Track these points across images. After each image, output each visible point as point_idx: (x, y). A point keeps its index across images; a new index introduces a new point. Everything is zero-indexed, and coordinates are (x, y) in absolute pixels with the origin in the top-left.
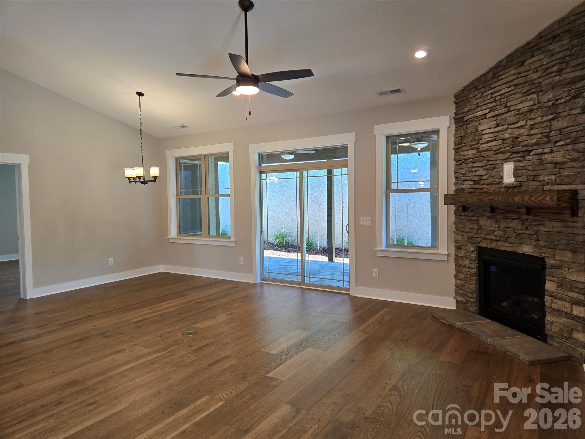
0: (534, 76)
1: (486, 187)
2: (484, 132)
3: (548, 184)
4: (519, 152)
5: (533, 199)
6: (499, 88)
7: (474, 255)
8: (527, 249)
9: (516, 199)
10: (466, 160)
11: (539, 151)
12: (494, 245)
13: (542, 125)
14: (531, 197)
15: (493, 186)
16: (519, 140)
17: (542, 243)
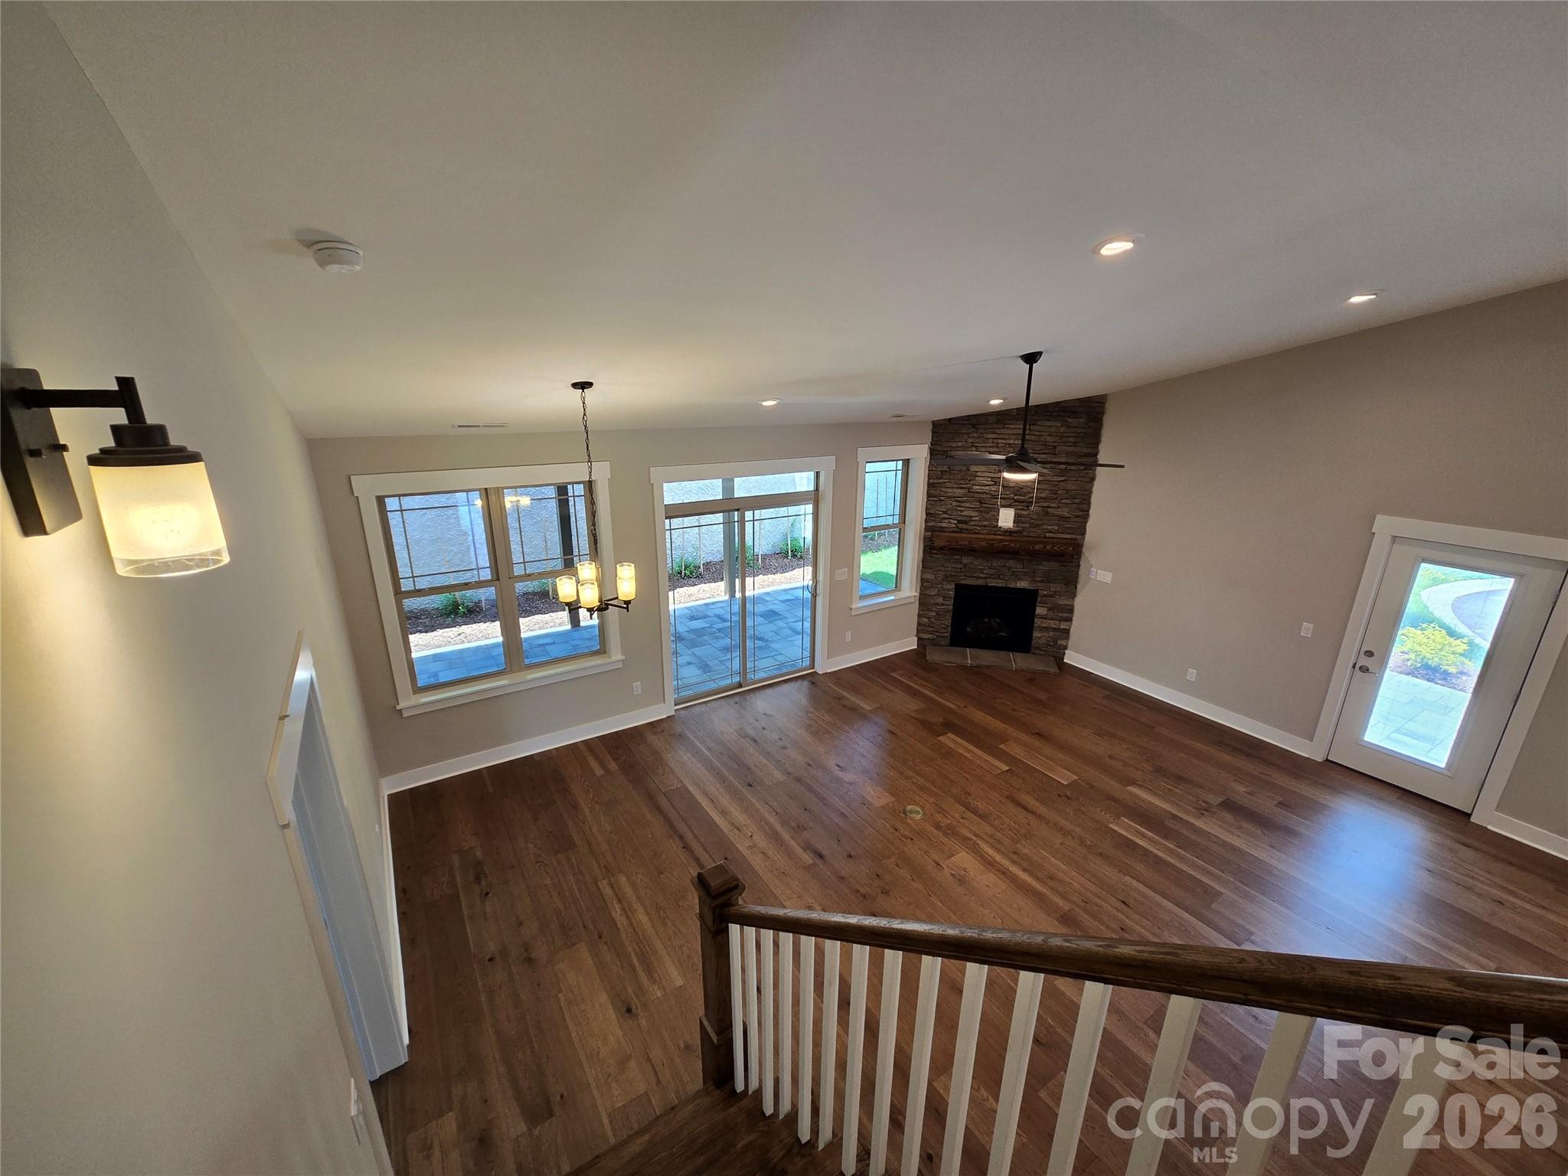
0: (1049, 439)
1: (979, 528)
2: (979, 474)
3: (1050, 532)
4: (1023, 502)
5: (1055, 548)
6: (1007, 437)
7: (952, 593)
8: (1022, 584)
9: (1036, 547)
10: (948, 497)
11: (1045, 504)
12: (981, 582)
13: (1051, 483)
14: (1055, 546)
15: (987, 528)
16: (1024, 490)
17: (1038, 579)
